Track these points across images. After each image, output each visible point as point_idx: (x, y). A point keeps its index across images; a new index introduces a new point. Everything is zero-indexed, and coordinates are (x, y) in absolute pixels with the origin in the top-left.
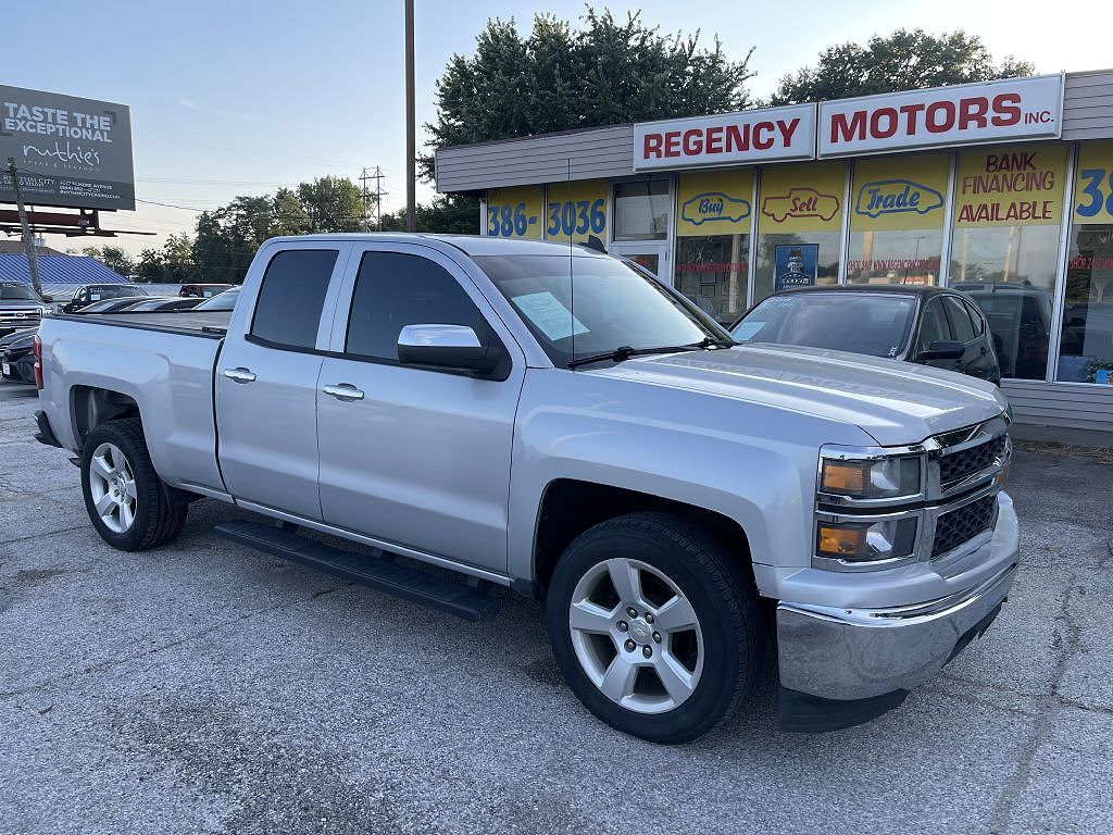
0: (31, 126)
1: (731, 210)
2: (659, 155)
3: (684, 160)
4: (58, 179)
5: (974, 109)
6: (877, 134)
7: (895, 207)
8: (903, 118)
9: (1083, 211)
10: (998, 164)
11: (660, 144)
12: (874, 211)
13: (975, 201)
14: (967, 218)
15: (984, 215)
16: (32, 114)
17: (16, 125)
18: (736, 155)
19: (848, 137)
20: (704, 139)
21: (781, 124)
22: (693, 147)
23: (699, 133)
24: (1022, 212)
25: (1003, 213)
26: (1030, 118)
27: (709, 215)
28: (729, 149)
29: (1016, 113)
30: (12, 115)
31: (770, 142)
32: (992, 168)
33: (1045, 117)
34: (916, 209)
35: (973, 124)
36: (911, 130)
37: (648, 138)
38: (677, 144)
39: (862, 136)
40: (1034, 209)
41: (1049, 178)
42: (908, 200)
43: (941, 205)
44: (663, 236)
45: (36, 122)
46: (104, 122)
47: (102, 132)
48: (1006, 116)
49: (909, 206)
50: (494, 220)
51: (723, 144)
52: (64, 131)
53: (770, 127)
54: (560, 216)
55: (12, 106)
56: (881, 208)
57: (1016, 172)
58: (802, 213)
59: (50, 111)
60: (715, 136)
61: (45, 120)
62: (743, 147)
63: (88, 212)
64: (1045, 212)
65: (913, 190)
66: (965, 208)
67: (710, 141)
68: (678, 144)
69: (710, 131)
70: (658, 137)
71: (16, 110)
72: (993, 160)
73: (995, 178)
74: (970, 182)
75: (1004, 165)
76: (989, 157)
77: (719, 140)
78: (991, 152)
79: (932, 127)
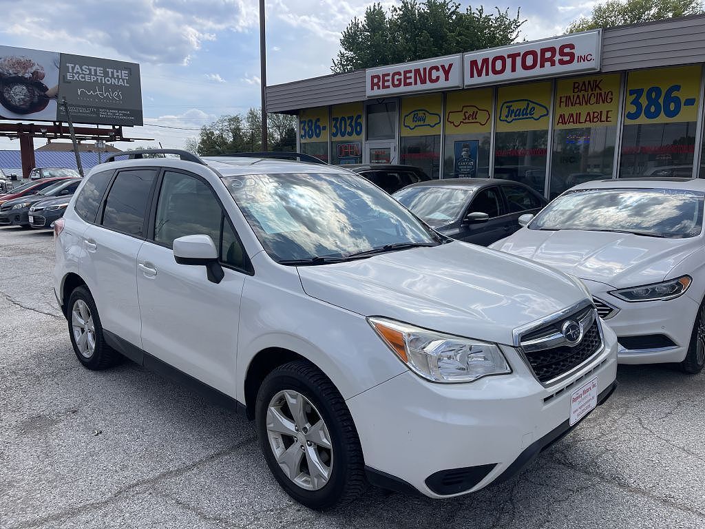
0: (82, 78)
1: (431, 120)
2: (379, 88)
3: (392, 90)
4: (98, 108)
5: (548, 55)
6: (495, 72)
7: (521, 117)
8: (509, 61)
9: (631, 116)
10: (580, 87)
11: (379, 81)
12: (509, 119)
13: (567, 111)
14: (562, 123)
15: (572, 120)
16: (82, 70)
17: (73, 77)
18: (420, 87)
19: (480, 75)
20: (402, 77)
21: (443, 67)
22: (396, 83)
23: (399, 74)
24: (594, 118)
25: (582, 119)
26: (584, 59)
27: (419, 123)
28: (416, 83)
29: (572, 55)
30: (71, 71)
31: (438, 78)
32: (576, 90)
33: (589, 58)
34: (533, 117)
35: (548, 64)
36: (514, 70)
37: (373, 77)
39: (487, 74)
40: (601, 116)
41: (610, 96)
42: (528, 112)
43: (547, 114)
44: (393, 137)
45: (85, 74)
46: (124, 74)
47: (123, 80)
48: (567, 58)
49: (529, 116)
50: (304, 129)
51: (412, 80)
52: (101, 79)
53: (437, 68)
54: (338, 125)
55: (70, 66)
56: (513, 117)
57: (590, 92)
58: (470, 121)
59: (93, 68)
60: (408, 75)
61: (90, 74)
62: (423, 82)
63: (117, 127)
64: (607, 117)
65: (531, 105)
66: (561, 116)
67: (406, 78)
68: (388, 81)
69: (406, 72)
70: (378, 77)
71: (73, 68)
72: (576, 85)
73: (578, 96)
74: (563, 100)
75: (583, 88)
76: (574, 83)
77: (410, 78)
78: (576, 80)
79: (525, 67)
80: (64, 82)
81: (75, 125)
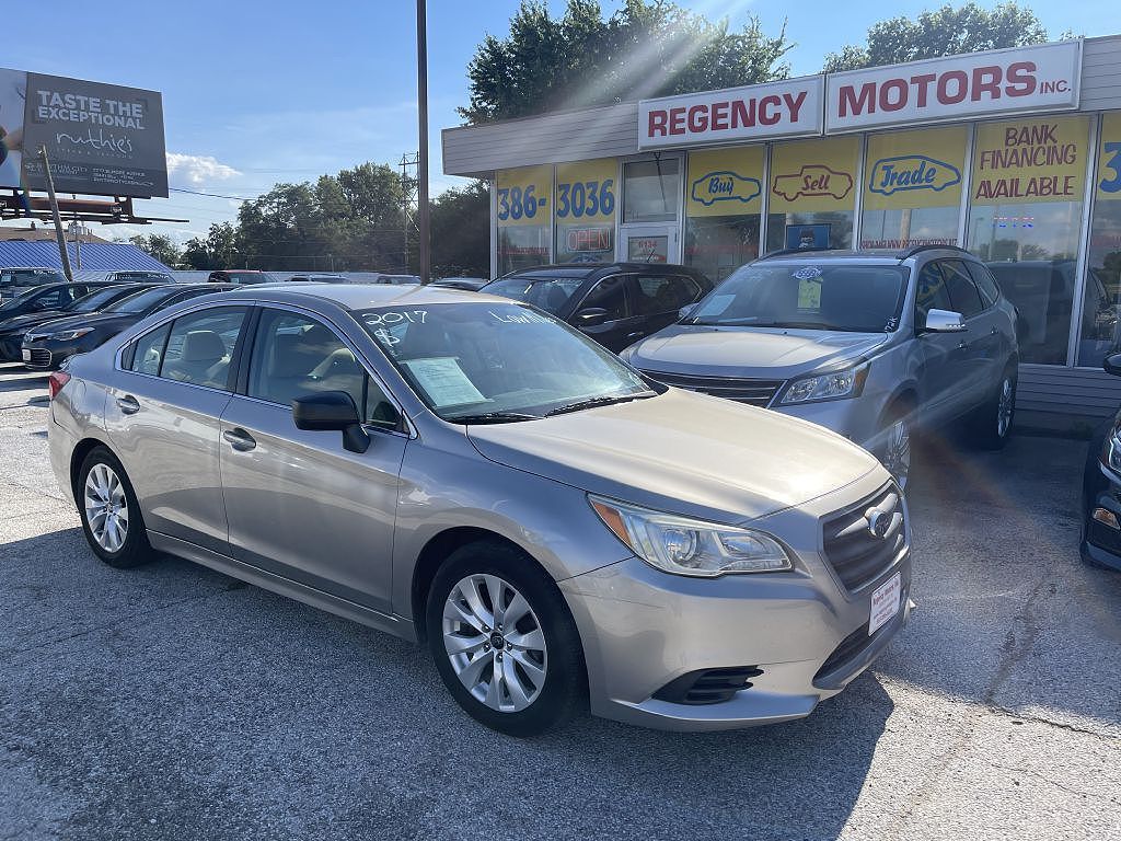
0: (64, 114)
1: (743, 189)
2: (664, 133)
3: (690, 137)
4: (91, 167)
5: (987, 79)
6: (886, 107)
7: (910, 185)
8: (913, 90)
9: (1106, 186)
10: (1018, 137)
11: (664, 122)
12: (888, 189)
13: (994, 176)
14: (985, 195)
15: (1002, 191)
16: (65, 102)
17: (49, 113)
18: (742, 131)
19: (857, 111)
20: (709, 114)
21: (788, 97)
23: (703, 109)
24: (1042, 188)
25: (1022, 189)
26: (1046, 87)
27: (719, 195)
28: (734, 125)
29: (1031, 82)
30: (45, 102)
31: (777, 117)
32: (1011, 141)
33: (1062, 86)
34: (931, 186)
35: (986, 95)
36: (922, 102)
37: (652, 115)
38: (682, 121)
39: (872, 110)
40: (1055, 185)
41: (1070, 152)
42: (923, 177)
43: (958, 181)
44: (673, 218)
45: (69, 109)
46: (136, 109)
47: (134, 119)
48: (1022, 86)
49: (924, 183)
50: (504, 202)
51: (728, 121)
52: (97, 118)
53: (776, 100)
54: (569, 198)
55: (44, 94)
56: (895, 185)
57: (1036, 145)
58: (815, 192)
59: (82, 99)
60: (720, 111)
61: (78, 108)
62: (749, 123)
63: (123, 199)
64: (1066, 187)
65: (929, 165)
66: (983, 183)
67: (715, 116)
69: (716, 107)
70: (662, 114)
71: (49, 98)
72: (1012, 133)
73: (1015, 152)
74: (988, 156)
75: (1024, 138)
76: (1008, 130)
77: (725, 116)
78: (1011, 124)
79: (943, 99)
80: (34, 121)
81: (58, 196)
